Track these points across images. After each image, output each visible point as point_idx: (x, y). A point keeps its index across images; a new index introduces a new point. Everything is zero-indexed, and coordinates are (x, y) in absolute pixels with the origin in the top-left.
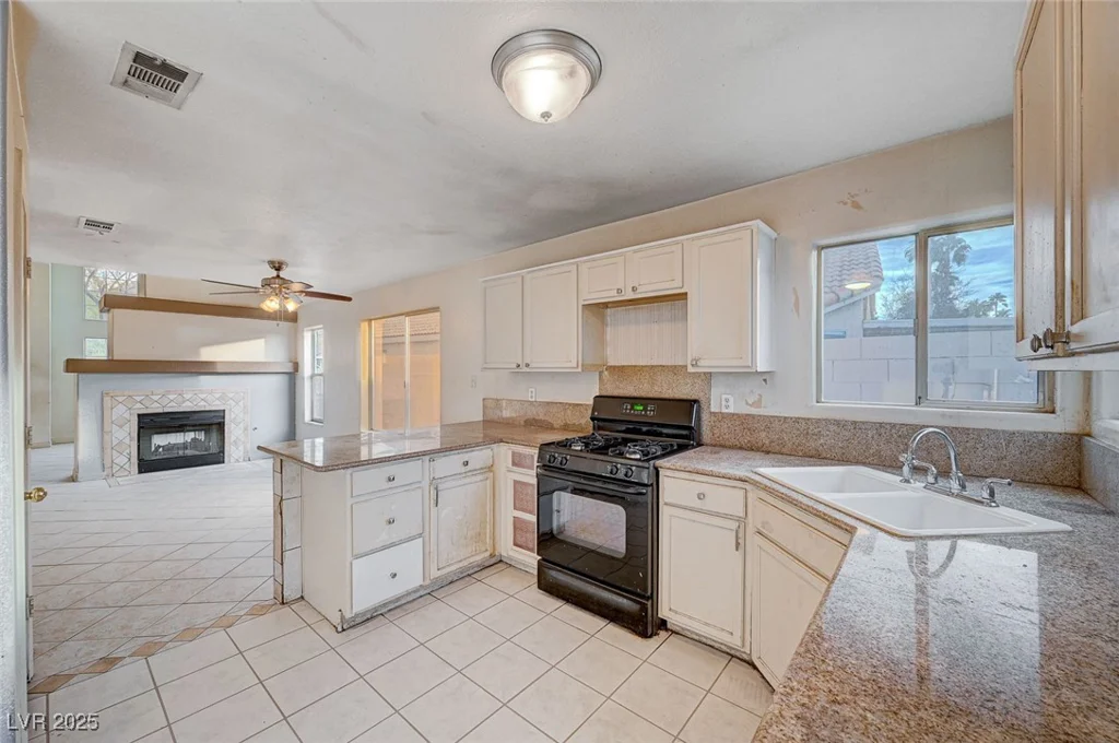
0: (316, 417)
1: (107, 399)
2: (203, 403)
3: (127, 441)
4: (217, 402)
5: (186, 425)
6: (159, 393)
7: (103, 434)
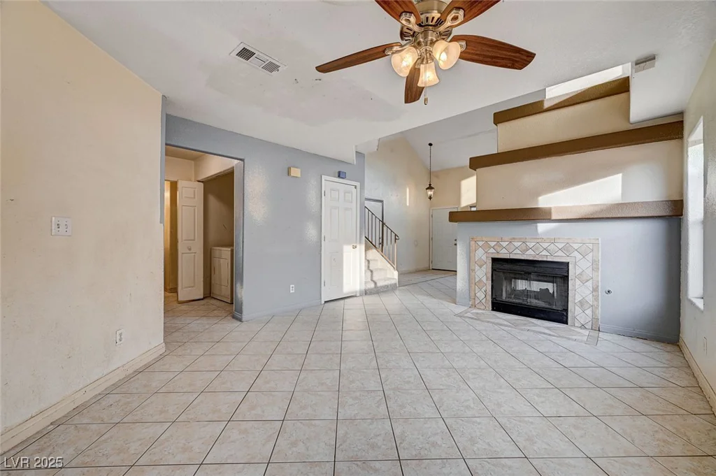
1: (472, 243)
2: (545, 253)
3: (484, 279)
4: (560, 253)
6: (506, 239)
7: (470, 271)
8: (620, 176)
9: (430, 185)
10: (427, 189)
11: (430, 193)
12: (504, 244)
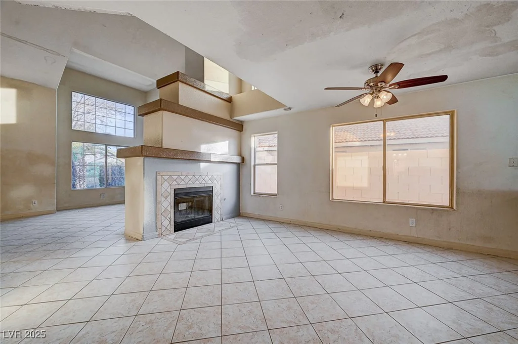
0: (256, 191)
1: (159, 177)
2: (204, 182)
3: (169, 208)
4: (210, 182)
6: (184, 174)
7: (156, 202)
8: (227, 142)
12: (183, 177)
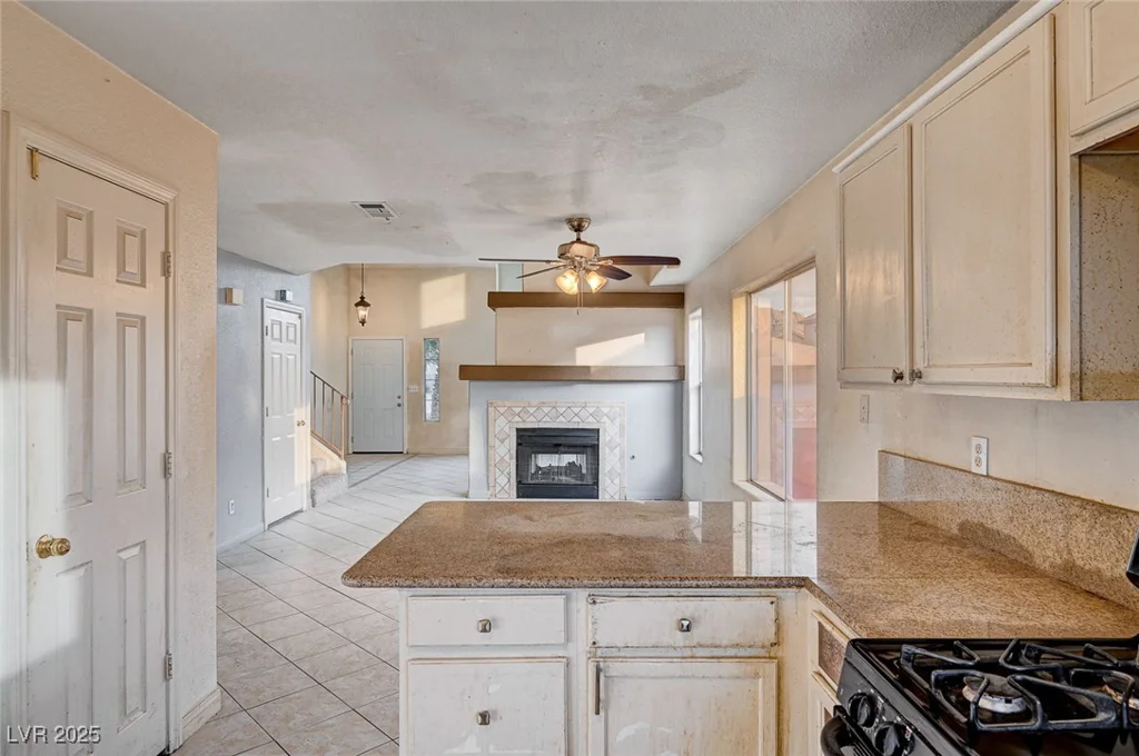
1: (491, 409)
3: (507, 458)
4: (591, 419)
5: (560, 445)
6: (534, 404)
7: (488, 446)
8: (643, 335)
9: (362, 298)
10: (357, 305)
11: (362, 312)
12: (532, 410)
